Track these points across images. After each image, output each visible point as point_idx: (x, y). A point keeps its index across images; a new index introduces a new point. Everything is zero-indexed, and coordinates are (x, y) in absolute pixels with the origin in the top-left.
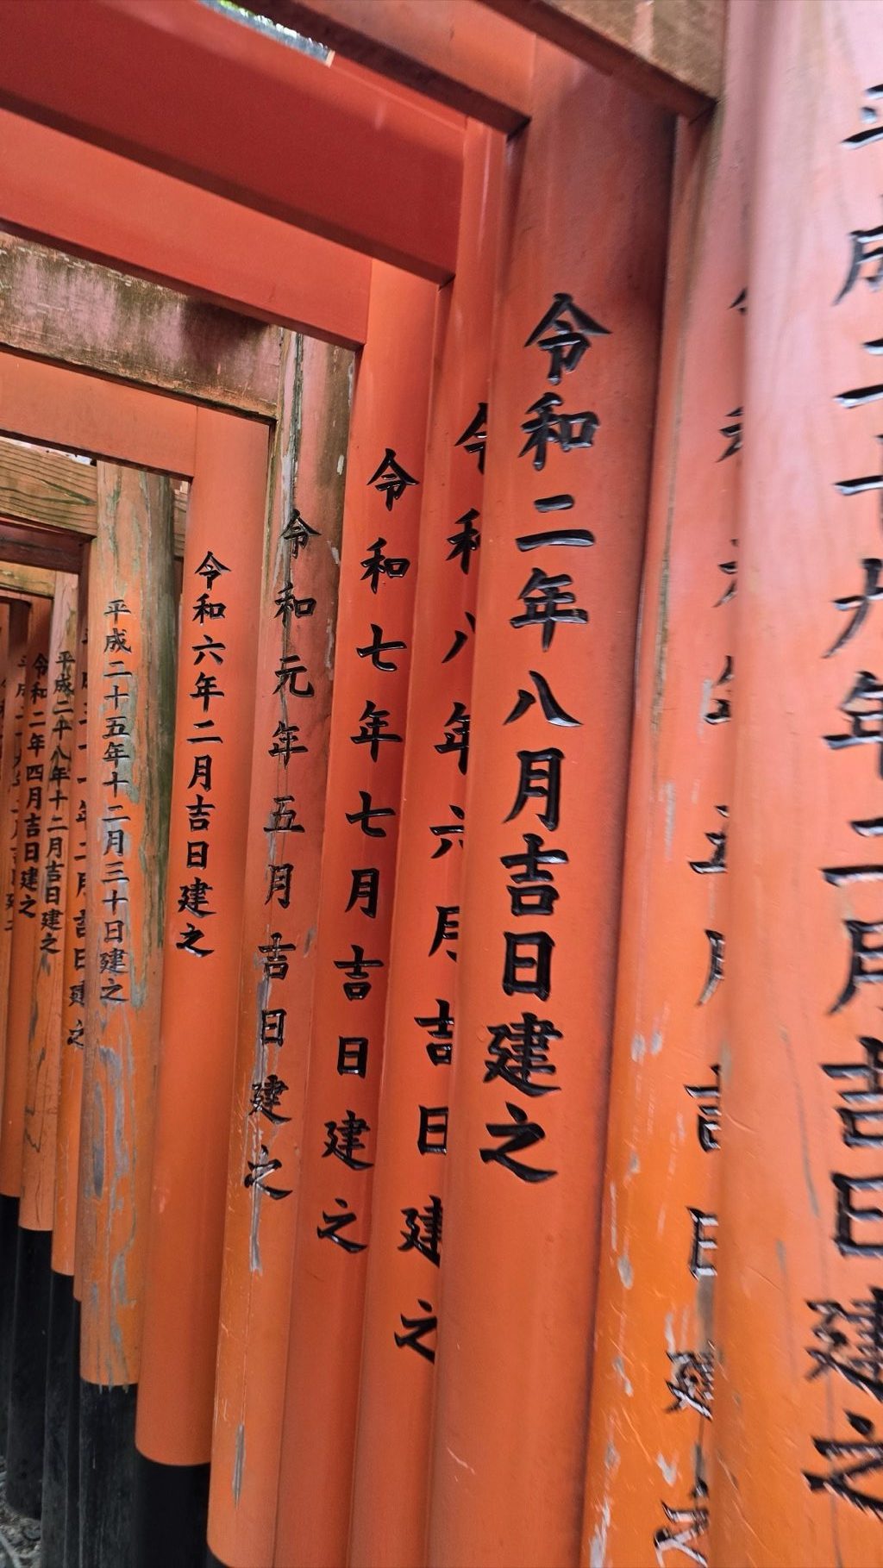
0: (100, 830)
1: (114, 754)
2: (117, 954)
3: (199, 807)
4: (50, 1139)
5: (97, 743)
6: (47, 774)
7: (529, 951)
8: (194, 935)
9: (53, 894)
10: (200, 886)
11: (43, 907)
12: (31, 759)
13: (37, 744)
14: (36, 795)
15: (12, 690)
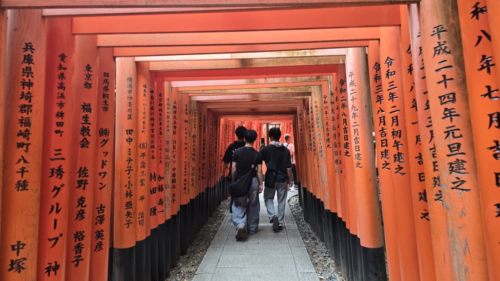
0: (317, 134)
1: (318, 123)
2: (322, 151)
3: (327, 129)
4: (319, 184)
5: (315, 122)
6: (311, 127)
7: (346, 137)
8: (329, 145)
9: (314, 146)
10: (329, 139)
11: (313, 148)
12: (308, 125)
13: (309, 122)
14: (310, 131)
15: (304, 114)
